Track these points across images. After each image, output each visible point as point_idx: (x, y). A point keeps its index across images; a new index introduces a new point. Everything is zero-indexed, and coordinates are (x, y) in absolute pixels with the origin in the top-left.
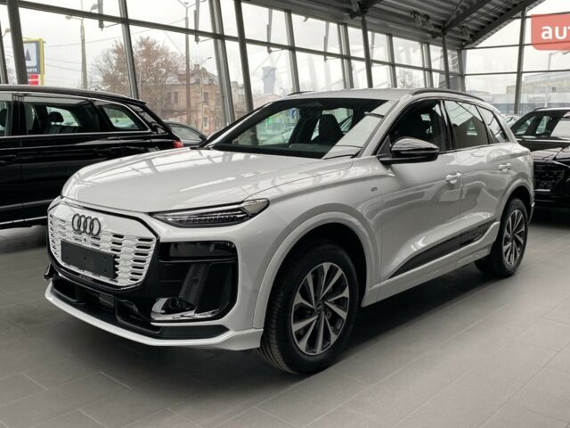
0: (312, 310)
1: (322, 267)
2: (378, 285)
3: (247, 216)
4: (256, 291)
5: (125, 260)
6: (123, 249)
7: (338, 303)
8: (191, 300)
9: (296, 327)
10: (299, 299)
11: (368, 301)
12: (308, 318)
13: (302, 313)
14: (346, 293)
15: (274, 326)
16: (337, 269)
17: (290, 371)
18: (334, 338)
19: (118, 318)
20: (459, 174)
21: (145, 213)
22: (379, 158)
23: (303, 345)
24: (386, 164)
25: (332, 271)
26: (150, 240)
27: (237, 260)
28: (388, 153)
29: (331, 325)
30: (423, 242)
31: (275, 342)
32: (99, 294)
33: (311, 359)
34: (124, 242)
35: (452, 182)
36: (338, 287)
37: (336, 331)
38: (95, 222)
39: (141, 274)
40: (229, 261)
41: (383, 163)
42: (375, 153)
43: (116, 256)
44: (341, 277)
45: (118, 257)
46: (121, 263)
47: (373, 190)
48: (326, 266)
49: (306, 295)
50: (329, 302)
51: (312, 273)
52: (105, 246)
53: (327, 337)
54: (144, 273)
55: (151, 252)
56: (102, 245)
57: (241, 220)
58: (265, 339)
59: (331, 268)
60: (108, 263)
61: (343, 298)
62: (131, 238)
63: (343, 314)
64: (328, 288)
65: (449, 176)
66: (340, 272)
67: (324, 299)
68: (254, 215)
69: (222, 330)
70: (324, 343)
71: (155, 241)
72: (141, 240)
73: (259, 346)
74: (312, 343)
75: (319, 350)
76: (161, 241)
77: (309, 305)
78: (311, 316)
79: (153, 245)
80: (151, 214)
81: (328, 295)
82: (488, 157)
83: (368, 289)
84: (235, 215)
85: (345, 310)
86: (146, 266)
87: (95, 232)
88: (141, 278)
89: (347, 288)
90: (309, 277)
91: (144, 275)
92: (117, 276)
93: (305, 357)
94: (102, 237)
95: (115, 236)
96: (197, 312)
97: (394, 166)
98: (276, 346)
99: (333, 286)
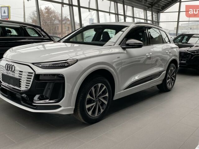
0: (94, 100)
1: (98, 85)
2: (120, 92)
3: (69, 65)
4: (72, 93)
5: (23, 81)
6: (23, 76)
7: (104, 98)
8: (47, 96)
9: (87, 106)
10: (88, 96)
11: (115, 98)
12: (93, 103)
13: (90, 102)
14: (107, 95)
15: (79, 106)
16: (104, 86)
17: (85, 122)
18: (102, 111)
19: (22, 102)
20: (151, 54)
21: (31, 63)
22: (121, 46)
23: (90, 113)
24: (124, 49)
25: (102, 87)
26: (32, 73)
27: (65, 81)
28: (124, 45)
29: (101, 106)
30: (138, 77)
31: (79, 111)
32: (16, 94)
33: (93, 118)
34: (23, 74)
35: (149, 56)
36: (104, 92)
37: (103, 109)
38: (13, 67)
39: (29, 86)
40: (62, 81)
41: (122, 48)
42: (120, 45)
43: (20, 79)
44: (105, 89)
45: (21, 80)
46: (22, 81)
47: (118, 58)
48: (100, 85)
49: (91, 95)
50: (101, 98)
51: (94, 87)
52: (17, 75)
53: (99, 110)
54: (30, 85)
55: (32, 78)
56: (16, 75)
57: (67, 66)
58: (75, 110)
59: (102, 86)
60: (17, 82)
61: (106, 96)
62: (25, 72)
63: (106, 102)
64: (100, 93)
65: (147, 54)
66: (105, 87)
67: (99, 97)
68: (72, 65)
69: (59, 107)
70: (98, 112)
71: (34, 73)
72: (29, 73)
73: (73, 113)
74: (94, 112)
75: (96, 115)
76: (36, 73)
77: (93, 99)
78: (93, 102)
79: (33, 75)
80: (33, 64)
81: (100, 95)
82: (162, 48)
83: (116, 94)
84: (64, 64)
85: (107, 101)
86: (31, 83)
87: (13, 70)
88: (29, 87)
89: (108, 93)
90: (93, 89)
91: (30, 86)
92: (21, 86)
93: (91, 117)
94: (16, 72)
95: (20, 71)
96: (50, 100)
97: (127, 49)
98: (80, 113)
99: (102, 92)
